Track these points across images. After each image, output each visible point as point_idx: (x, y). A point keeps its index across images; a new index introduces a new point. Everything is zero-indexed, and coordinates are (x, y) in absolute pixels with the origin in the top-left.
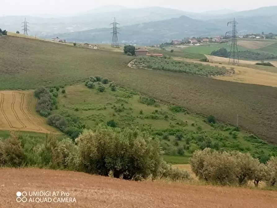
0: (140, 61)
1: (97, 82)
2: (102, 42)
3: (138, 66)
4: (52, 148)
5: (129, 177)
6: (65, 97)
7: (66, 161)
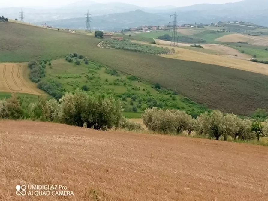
0: (107, 43)
1: (75, 58)
2: (79, 28)
3: (105, 46)
4: (42, 106)
5: (98, 128)
6: (51, 68)
7: (52, 115)
